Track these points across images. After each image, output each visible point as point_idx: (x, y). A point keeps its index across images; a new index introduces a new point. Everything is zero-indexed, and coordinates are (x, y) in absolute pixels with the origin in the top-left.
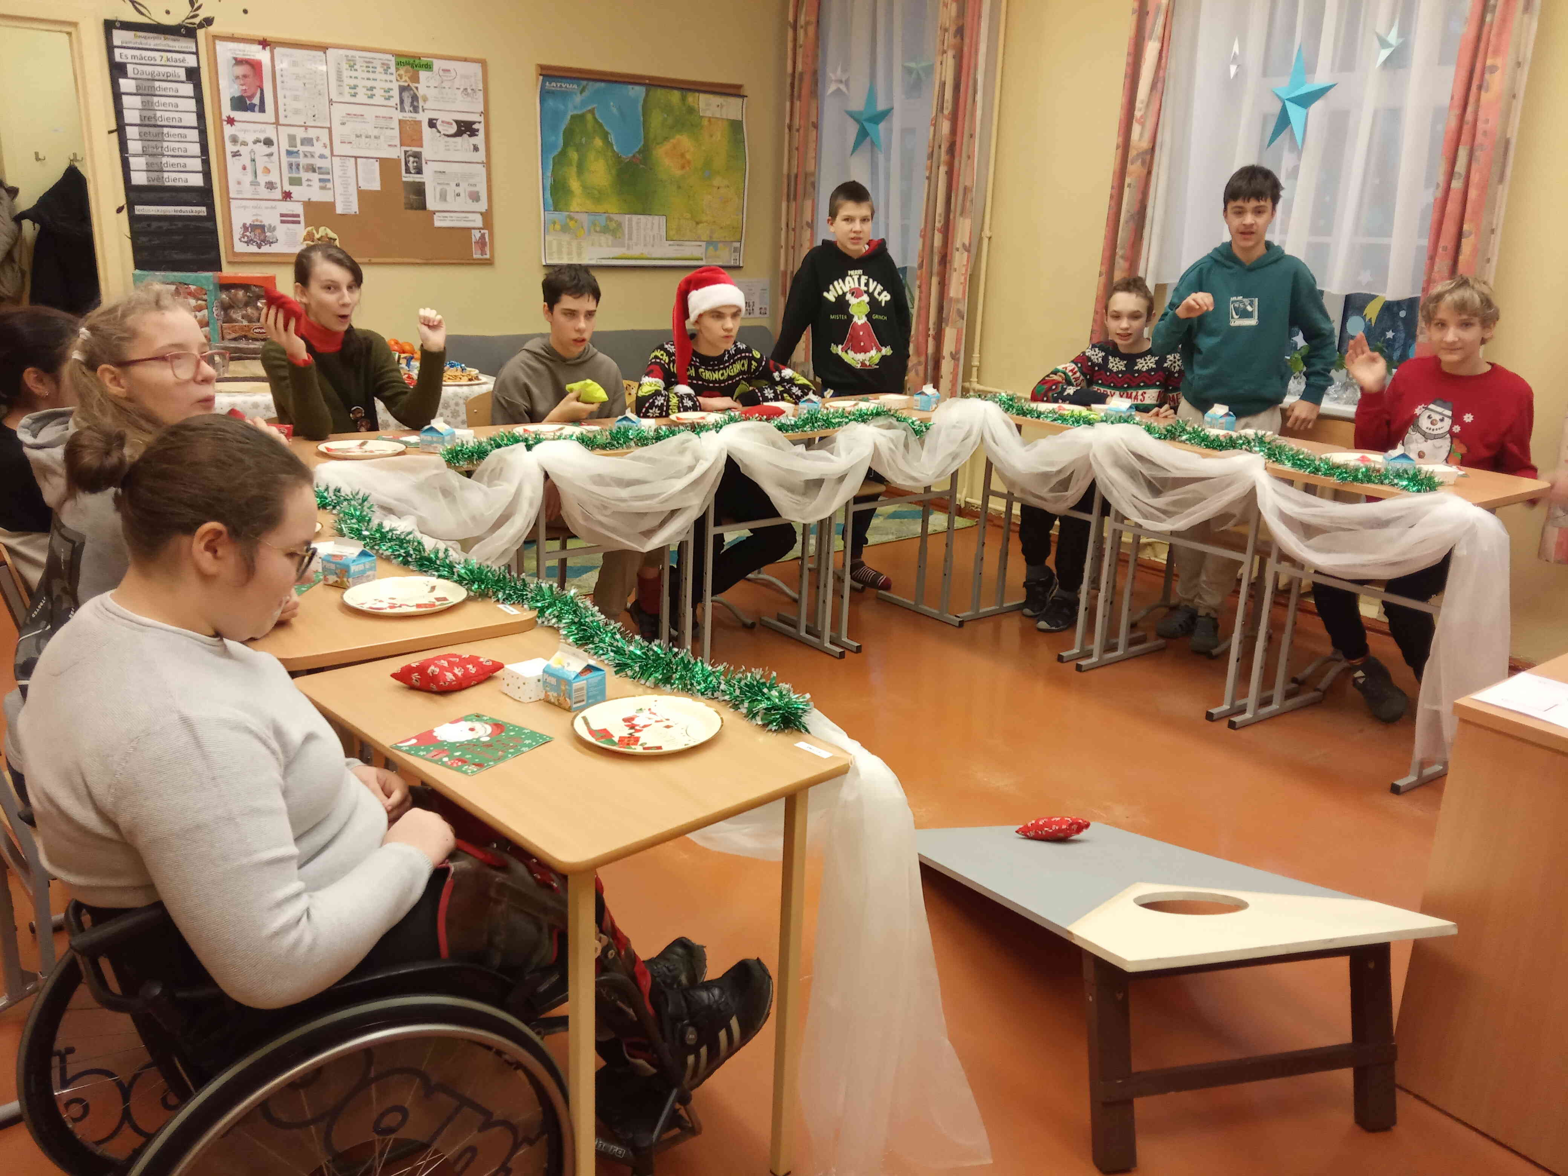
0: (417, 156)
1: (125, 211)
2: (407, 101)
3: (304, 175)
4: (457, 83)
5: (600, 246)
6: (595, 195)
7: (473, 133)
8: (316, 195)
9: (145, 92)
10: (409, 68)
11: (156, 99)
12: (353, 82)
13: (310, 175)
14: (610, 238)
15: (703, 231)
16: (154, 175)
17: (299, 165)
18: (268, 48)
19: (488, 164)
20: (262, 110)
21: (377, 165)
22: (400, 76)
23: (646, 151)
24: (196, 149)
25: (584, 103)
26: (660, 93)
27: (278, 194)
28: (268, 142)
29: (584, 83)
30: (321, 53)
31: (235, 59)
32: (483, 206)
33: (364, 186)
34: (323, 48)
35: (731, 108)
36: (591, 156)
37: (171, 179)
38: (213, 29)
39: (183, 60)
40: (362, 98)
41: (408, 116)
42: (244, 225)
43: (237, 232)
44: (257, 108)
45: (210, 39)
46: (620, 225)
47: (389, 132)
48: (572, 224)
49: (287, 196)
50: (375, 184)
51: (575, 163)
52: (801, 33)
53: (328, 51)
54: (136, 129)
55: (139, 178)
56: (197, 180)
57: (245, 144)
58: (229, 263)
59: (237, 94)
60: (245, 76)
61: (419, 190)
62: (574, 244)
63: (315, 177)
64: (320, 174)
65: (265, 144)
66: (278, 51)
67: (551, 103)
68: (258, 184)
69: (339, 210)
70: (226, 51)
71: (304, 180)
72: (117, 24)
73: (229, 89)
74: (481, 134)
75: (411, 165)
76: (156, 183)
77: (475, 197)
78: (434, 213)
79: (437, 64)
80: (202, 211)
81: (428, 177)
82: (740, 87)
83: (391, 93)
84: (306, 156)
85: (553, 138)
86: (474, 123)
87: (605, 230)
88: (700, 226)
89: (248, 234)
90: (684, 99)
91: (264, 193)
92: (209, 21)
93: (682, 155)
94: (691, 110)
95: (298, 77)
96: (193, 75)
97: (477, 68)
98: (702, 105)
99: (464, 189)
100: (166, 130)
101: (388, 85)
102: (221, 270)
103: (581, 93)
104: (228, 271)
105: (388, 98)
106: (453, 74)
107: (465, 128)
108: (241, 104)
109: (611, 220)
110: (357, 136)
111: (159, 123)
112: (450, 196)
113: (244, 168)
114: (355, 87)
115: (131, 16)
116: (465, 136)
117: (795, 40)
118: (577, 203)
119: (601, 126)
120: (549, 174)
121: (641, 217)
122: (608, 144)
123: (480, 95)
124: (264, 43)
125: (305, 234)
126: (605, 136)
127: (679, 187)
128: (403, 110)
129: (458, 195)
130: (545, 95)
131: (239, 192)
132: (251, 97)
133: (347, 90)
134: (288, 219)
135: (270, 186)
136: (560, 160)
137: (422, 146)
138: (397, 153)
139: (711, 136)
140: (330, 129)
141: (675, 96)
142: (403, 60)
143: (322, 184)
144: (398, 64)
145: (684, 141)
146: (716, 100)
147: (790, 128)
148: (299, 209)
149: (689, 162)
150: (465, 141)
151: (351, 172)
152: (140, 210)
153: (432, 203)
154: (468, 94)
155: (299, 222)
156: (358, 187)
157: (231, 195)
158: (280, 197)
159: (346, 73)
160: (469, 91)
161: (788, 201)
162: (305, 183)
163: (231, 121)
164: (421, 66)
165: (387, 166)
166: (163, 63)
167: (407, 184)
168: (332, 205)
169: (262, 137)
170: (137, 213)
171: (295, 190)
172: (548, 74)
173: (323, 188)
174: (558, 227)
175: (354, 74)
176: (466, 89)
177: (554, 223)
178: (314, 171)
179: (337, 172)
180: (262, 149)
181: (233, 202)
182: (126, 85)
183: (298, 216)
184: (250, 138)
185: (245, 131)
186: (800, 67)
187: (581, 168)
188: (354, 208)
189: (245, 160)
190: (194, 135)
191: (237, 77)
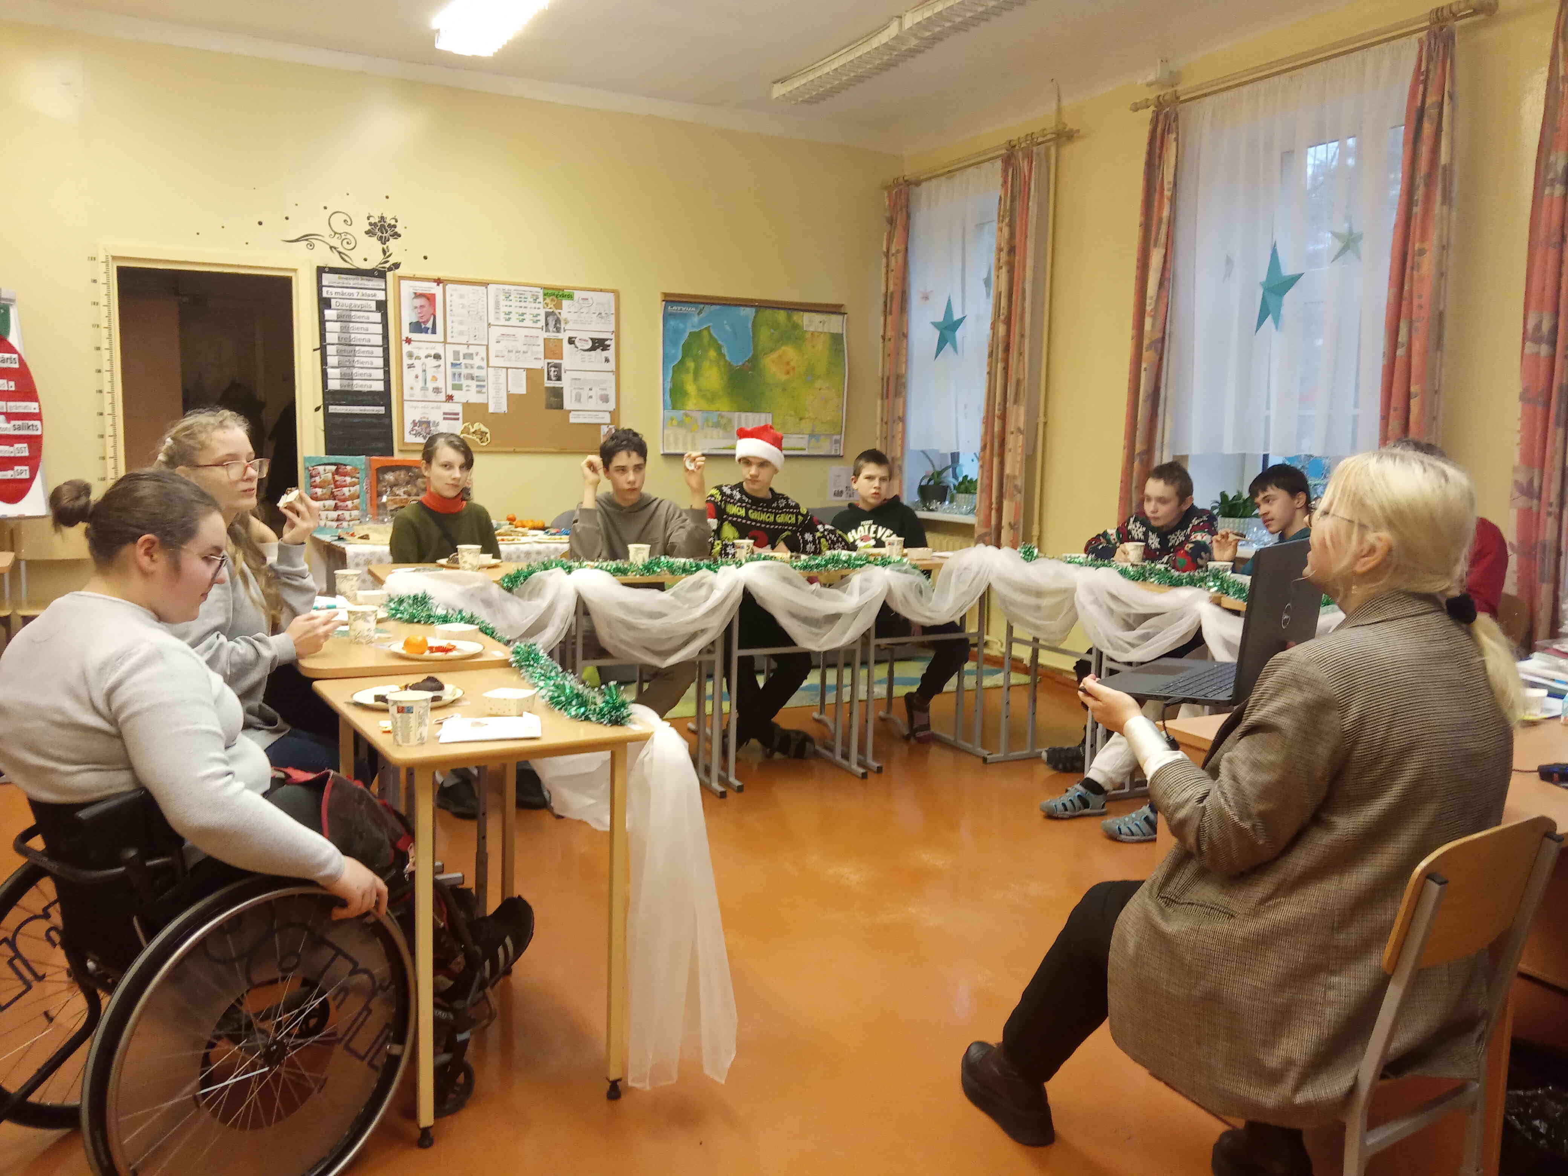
0: (558, 366)
1: (321, 410)
2: (552, 323)
3: (464, 382)
4: (593, 309)
5: (712, 438)
6: (709, 397)
7: (605, 348)
8: (474, 398)
9: (344, 319)
10: (554, 297)
11: (351, 325)
12: (507, 310)
13: (470, 382)
14: (721, 432)
15: (806, 426)
16: (346, 382)
17: (460, 375)
18: (441, 285)
19: (617, 373)
20: (434, 332)
21: (524, 374)
22: (547, 304)
23: (754, 362)
24: (380, 362)
25: (701, 322)
26: (769, 312)
27: (442, 397)
28: (437, 357)
29: (702, 306)
30: (484, 288)
31: (415, 293)
32: (611, 406)
33: (514, 390)
34: (485, 284)
35: (834, 324)
36: (706, 364)
37: (359, 385)
38: (399, 272)
39: (375, 295)
40: (514, 321)
41: (552, 335)
42: (414, 421)
43: (408, 426)
44: (430, 331)
45: (397, 279)
46: (730, 421)
47: (535, 348)
48: (687, 420)
49: (450, 398)
50: (521, 388)
51: (692, 371)
52: (893, 260)
53: (490, 286)
54: (334, 347)
55: (334, 385)
56: (379, 386)
57: (418, 358)
58: (401, 451)
59: (415, 320)
60: (421, 306)
61: (557, 394)
62: (689, 438)
63: (473, 384)
64: (478, 381)
65: (435, 357)
66: (449, 287)
67: (672, 323)
68: (427, 389)
69: (491, 410)
70: (408, 288)
71: (464, 386)
72: (327, 270)
73: (408, 316)
74: (612, 348)
75: (552, 374)
76: (346, 389)
77: (605, 399)
78: (570, 411)
79: (578, 295)
80: (381, 410)
81: (566, 383)
82: (841, 306)
83: (538, 318)
84: (466, 367)
85: (673, 352)
86: (607, 340)
87: (717, 425)
88: (803, 421)
89: (416, 428)
90: (789, 318)
91: (432, 396)
92: (397, 266)
93: (788, 363)
94: (796, 326)
95: (463, 307)
96: (382, 306)
97: (611, 297)
98: (806, 322)
99: (596, 392)
100: (357, 348)
101: (536, 312)
102: (392, 455)
103: (699, 314)
104: (398, 456)
105: (537, 321)
106: (590, 301)
107: (599, 344)
108: (417, 327)
109: (722, 416)
110: (509, 351)
111: (352, 343)
112: (584, 398)
113: (417, 377)
114: (510, 313)
115: (339, 263)
116: (599, 350)
117: (888, 266)
118: (692, 403)
119: (716, 341)
120: (669, 379)
121: (749, 414)
122: (721, 355)
123: (613, 317)
124: (438, 281)
125: (462, 428)
126: (719, 349)
127: (784, 390)
128: (547, 330)
129: (591, 397)
130: (667, 317)
131: (412, 395)
132: (426, 322)
133: (502, 315)
134: (450, 416)
135: (437, 390)
136: (679, 368)
137: (562, 359)
138: (541, 364)
139: (814, 347)
140: (487, 346)
141: (781, 315)
142: (550, 292)
143: (478, 389)
144: (545, 295)
145: (789, 351)
146: (817, 317)
147: (884, 338)
148: (458, 409)
149: (794, 368)
150: (599, 354)
151: (503, 379)
152: (333, 409)
153: (568, 404)
154: (602, 318)
155: (458, 419)
156: (508, 391)
157: (405, 398)
158: (444, 399)
159: (503, 303)
160: (603, 315)
161: (882, 398)
162: (464, 388)
163: (408, 341)
164: (563, 296)
165: (532, 375)
166: (359, 297)
167: (548, 388)
168: (485, 406)
169: (433, 353)
170: (330, 411)
171: (455, 393)
172: (670, 300)
173: (479, 392)
174: (675, 422)
175: (509, 303)
176: (600, 314)
177: (672, 420)
178: (473, 379)
179: (491, 379)
180: (433, 362)
181: (406, 404)
182: (328, 313)
183: (458, 414)
184: (422, 354)
185: (419, 348)
186: (891, 288)
187: (697, 374)
188: (504, 408)
189: (418, 370)
190: (379, 351)
191: (416, 308)
